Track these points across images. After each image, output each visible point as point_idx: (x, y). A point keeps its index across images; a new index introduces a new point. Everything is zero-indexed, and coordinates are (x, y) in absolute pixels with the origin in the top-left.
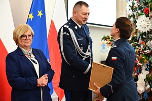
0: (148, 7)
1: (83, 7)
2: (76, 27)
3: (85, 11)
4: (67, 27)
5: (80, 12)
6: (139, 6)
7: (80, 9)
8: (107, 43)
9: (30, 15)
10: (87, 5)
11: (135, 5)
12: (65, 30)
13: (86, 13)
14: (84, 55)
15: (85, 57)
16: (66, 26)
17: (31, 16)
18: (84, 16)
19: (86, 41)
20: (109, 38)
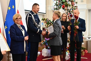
0: (64, 4)
1: (37, 6)
2: (34, 14)
5: (36, 8)
8: (44, 22)
10: (38, 5)
11: (57, 3)
12: (30, 15)
14: (37, 26)
15: (38, 27)
16: (30, 13)
17: (9, 8)
18: (38, 10)
20: (45, 20)
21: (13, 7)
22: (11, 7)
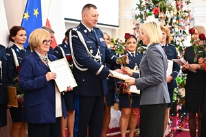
0: (157, 7)
3: (94, 14)
4: (76, 30)
5: (90, 15)
6: (147, 4)
7: (89, 11)
9: (25, 14)
11: (143, 4)
12: (74, 33)
13: (95, 16)
17: (27, 16)
19: (95, 44)
20: (113, 42)
21: (36, 13)
22: (31, 13)
